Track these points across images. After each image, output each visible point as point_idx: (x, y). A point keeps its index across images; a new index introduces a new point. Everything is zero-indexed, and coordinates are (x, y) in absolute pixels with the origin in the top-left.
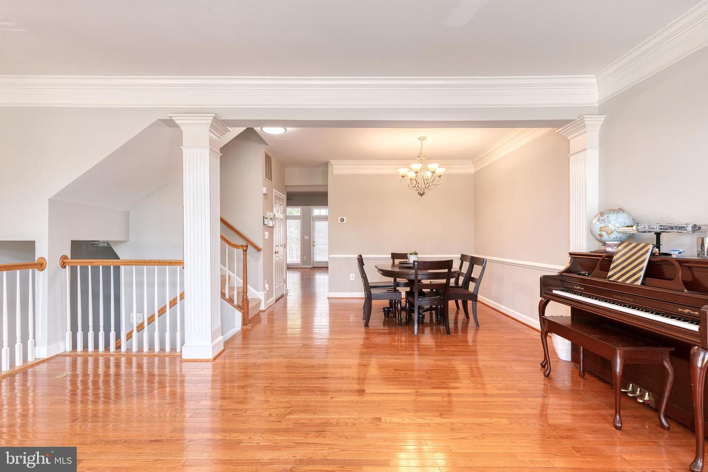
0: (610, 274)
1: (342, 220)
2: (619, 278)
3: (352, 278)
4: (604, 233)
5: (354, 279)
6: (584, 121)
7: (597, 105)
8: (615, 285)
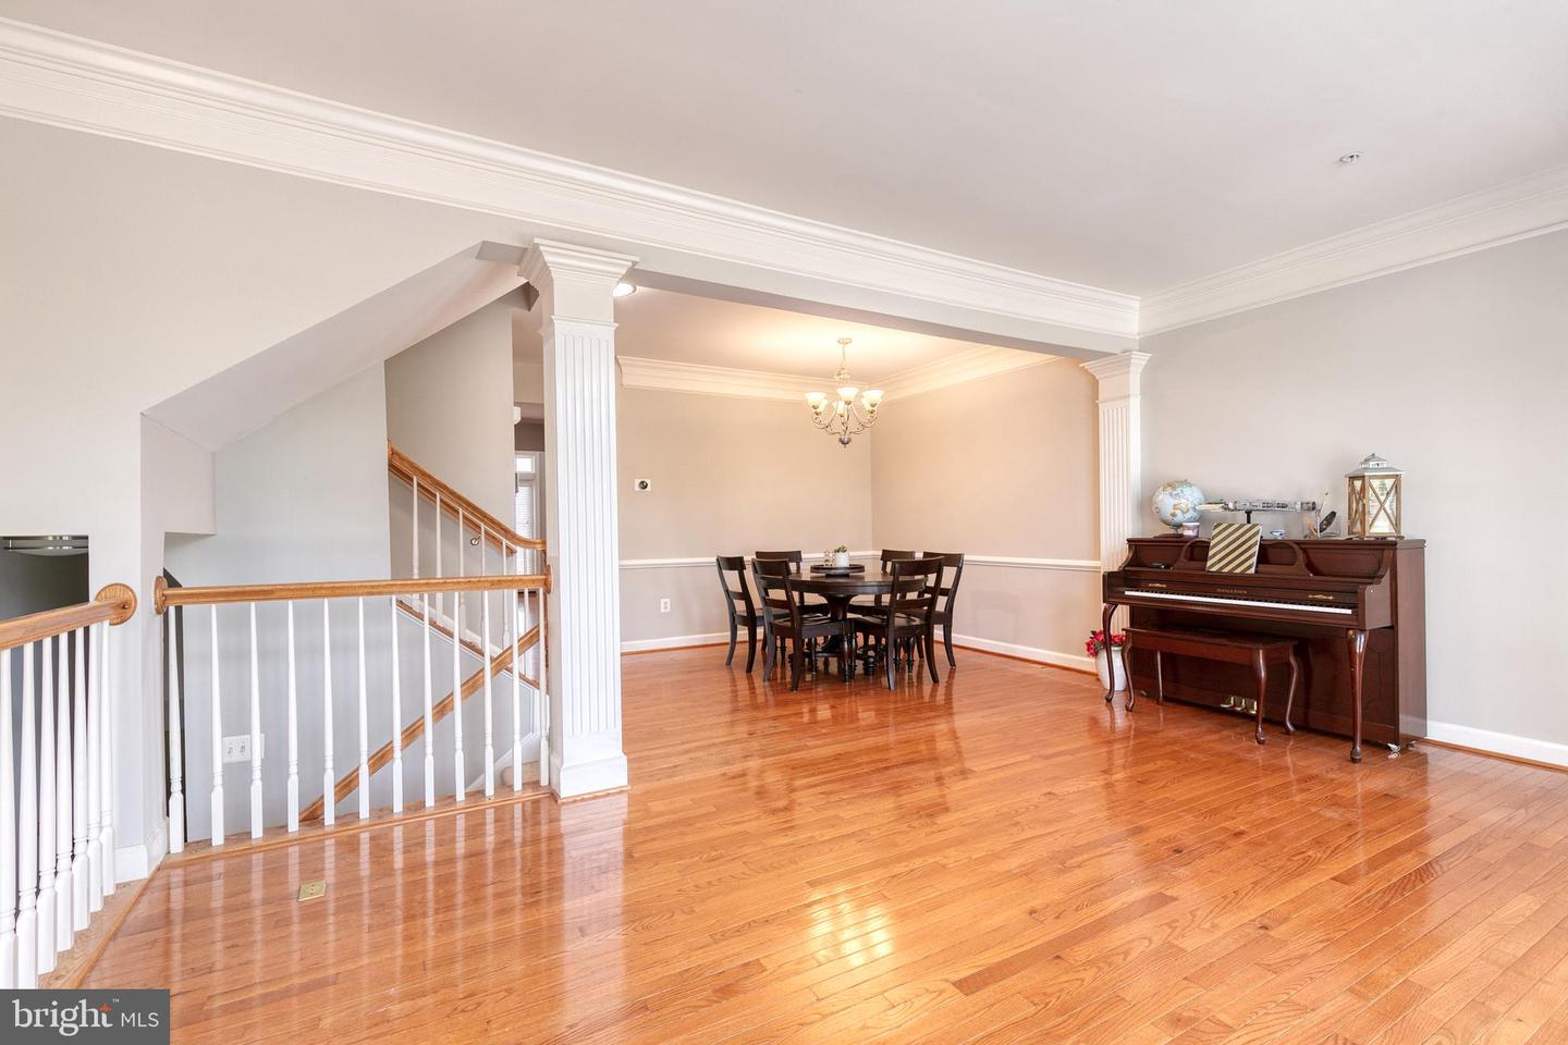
0: (1209, 564)
1: (644, 486)
2: (1221, 568)
3: (666, 608)
4: (1178, 512)
5: (668, 610)
6: (1130, 359)
7: (1138, 338)
8: (1219, 576)
